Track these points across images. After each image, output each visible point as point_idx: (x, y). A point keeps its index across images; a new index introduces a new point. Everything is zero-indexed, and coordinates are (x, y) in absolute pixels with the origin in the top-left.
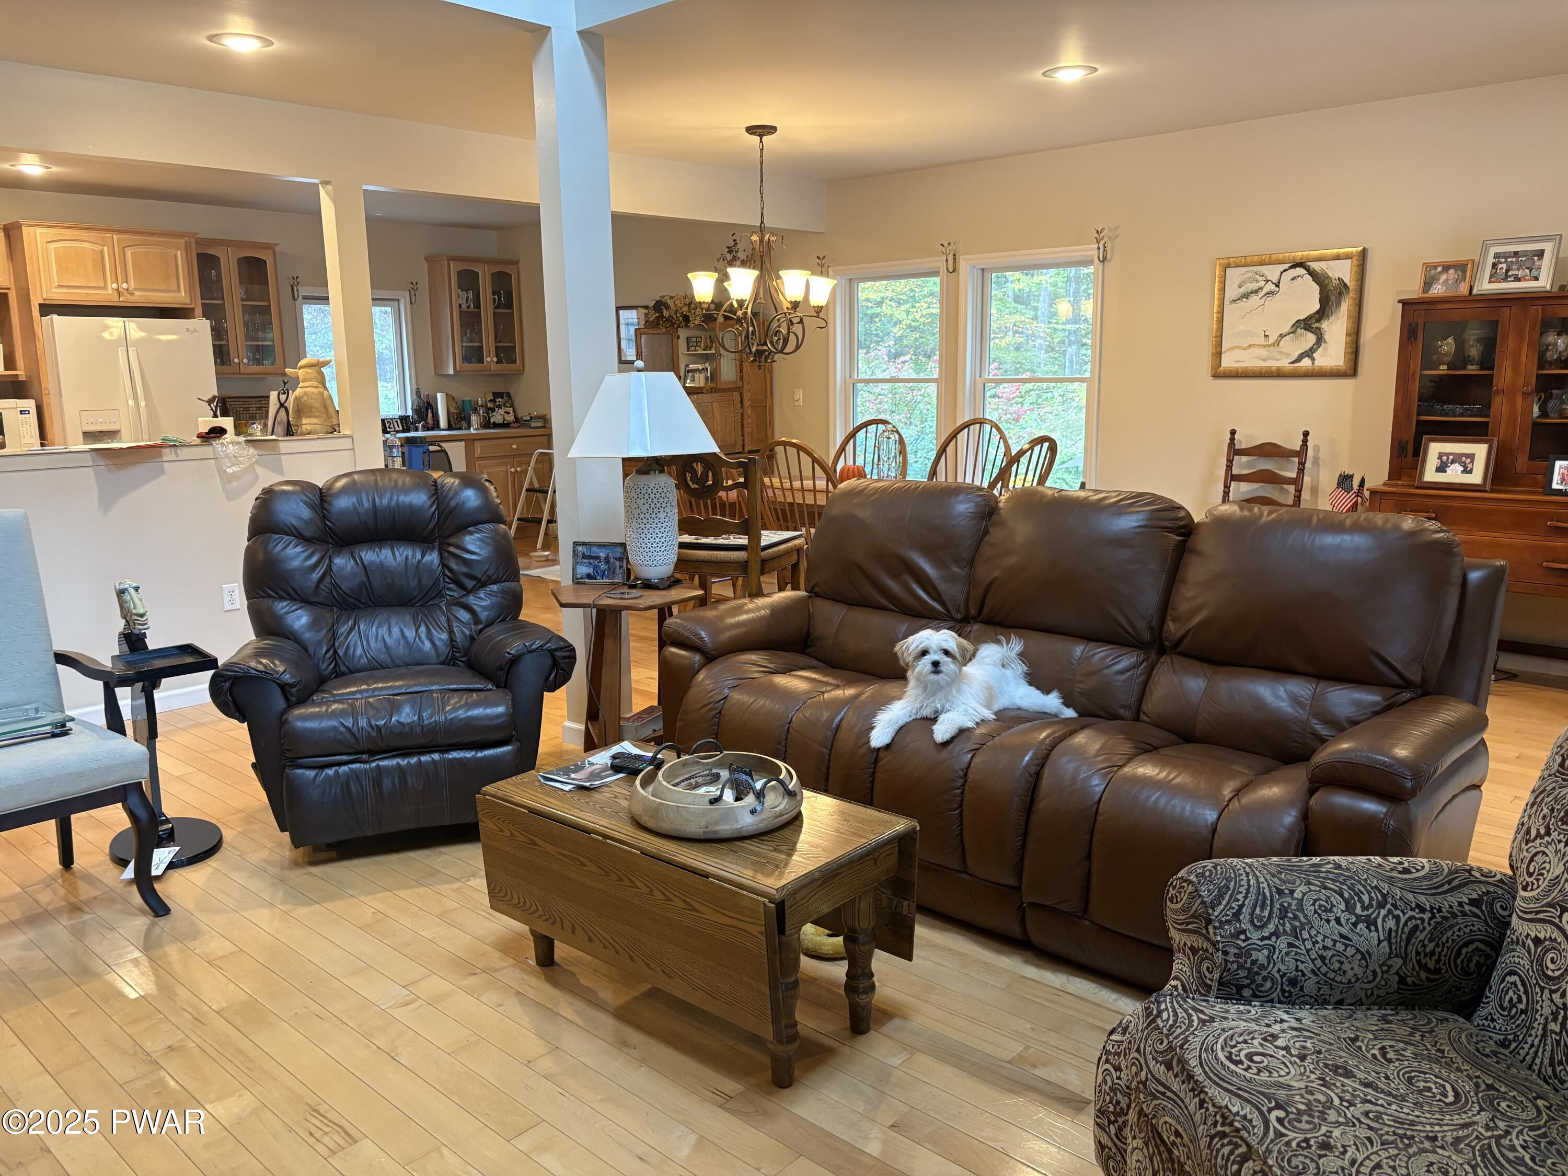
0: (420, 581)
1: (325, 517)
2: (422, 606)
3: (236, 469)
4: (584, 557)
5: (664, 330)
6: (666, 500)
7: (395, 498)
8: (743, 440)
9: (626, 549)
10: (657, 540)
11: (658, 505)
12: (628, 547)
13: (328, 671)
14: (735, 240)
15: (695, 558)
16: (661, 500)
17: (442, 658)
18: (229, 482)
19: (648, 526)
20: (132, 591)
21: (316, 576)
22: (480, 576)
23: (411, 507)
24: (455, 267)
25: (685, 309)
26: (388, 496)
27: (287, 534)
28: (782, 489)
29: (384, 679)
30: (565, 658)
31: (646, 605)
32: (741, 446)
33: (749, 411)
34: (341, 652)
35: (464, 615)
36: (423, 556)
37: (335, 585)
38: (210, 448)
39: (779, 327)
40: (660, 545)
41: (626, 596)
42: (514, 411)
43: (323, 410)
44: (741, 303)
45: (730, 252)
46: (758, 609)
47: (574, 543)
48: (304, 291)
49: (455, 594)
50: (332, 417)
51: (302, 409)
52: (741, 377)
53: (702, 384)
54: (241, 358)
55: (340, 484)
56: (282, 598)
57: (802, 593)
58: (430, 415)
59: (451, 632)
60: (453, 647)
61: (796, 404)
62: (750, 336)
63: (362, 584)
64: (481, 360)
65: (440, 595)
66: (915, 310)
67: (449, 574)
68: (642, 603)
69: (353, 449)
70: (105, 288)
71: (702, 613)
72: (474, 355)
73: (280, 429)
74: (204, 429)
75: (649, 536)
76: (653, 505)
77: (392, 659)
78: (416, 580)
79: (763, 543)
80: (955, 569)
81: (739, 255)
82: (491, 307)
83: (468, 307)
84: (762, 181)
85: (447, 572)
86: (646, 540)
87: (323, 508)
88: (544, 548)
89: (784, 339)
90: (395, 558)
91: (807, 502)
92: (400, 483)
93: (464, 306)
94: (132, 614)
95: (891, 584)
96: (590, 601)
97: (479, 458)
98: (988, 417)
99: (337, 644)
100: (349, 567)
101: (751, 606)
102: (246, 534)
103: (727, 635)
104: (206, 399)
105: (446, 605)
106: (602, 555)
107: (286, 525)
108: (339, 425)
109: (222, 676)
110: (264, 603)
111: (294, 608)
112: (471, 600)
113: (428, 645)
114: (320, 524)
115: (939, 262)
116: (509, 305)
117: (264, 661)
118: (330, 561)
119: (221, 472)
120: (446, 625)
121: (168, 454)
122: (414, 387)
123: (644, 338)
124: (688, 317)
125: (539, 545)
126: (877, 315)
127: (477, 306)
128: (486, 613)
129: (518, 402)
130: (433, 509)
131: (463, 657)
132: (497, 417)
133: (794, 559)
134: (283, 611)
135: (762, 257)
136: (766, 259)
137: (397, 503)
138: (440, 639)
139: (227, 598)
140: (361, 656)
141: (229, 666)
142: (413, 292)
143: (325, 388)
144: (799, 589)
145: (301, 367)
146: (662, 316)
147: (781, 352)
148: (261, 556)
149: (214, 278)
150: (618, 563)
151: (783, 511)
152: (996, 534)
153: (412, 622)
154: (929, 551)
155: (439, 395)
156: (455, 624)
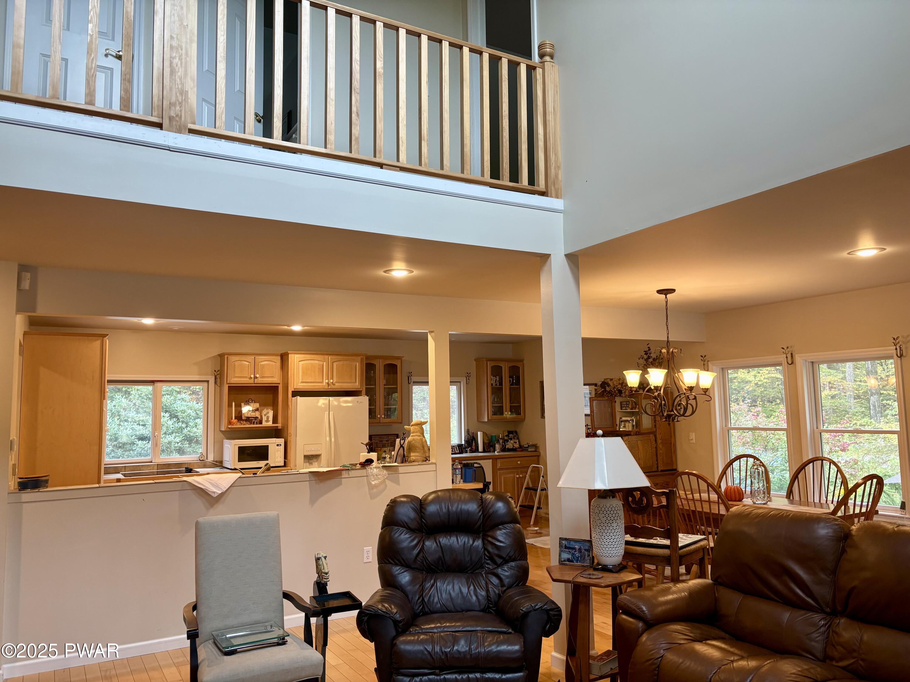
0: (471, 558)
1: (422, 517)
2: (472, 573)
3: (376, 482)
4: (566, 547)
5: (607, 398)
6: (617, 515)
7: (460, 507)
8: (657, 464)
9: (592, 544)
10: (612, 540)
11: (612, 518)
12: (593, 544)
13: (419, 610)
14: (649, 347)
15: (635, 552)
16: (614, 515)
17: (482, 607)
18: (372, 489)
19: (606, 531)
20: (323, 559)
21: (416, 552)
22: (505, 556)
23: (468, 512)
24: (490, 364)
25: (620, 386)
26: (456, 505)
27: (402, 527)
28: (687, 499)
29: (450, 621)
30: (554, 615)
31: (606, 584)
32: (656, 466)
33: (661, 446)
34: (426, 600)
35: (495, 580)
36: (473, 543)
37: (425, 558)
38: (365, 471)
39: (681, 401)
40: (614, 543)
41: (591, 576)
42: (519, 442)
43: (422, 448)
44: (657, 388)
45: (646, 354)
46: (680, 591)
47: (560, 538)
48: (414, 379)
49: (491, 567)
50: (426, 452)
51: (411, 448)
52: (655, 426)
53: (630, 429)
54: (381, 415)
55: (431, 497)
56: (397, 565)
57: (709, 581)
58: (474, 444)
59: (487, 591)
60: (489, 600)
61: (691, 442)
62: (663, 407)
63: (440, 558)
64: (502, 413)
65: (482, 567)
66: (760, 375)
67: (487, 554)
68: (603, 582)
69: (436, 470)
70: (322, 382)
71: (642, 593)
72: (498, 411)
73: (399, 459)
74: (363, 460)
75: (606, 537)
76: (609, 518)
77: (454, 606)
78: (469, 557)
79: (680, 545)
80: (823, 576)
81: (652, 355)
82: (508, 384)
83: (496, 385)
84: (667, 319)
85: (486, 553)
86: (605, 540)
87: (421, 511)
88: (535, 524)
89: (684, 408)
90: (458, 543)
91: (704, 510)
92: (463, 498)
93: (494, 385)
94: (322, 572)
95: (774, 582)
96: (571, 579)
97: (500, 469)
98: (825, 455)
99: (424, 594)
100: (433, 547)
101: (674, 589)
102: (380, 525)
103: (660, 609)
104: (365, 443)
105: (485, 573)
106: (577, 547)
107: (401, 521)
108: (429, 457)
109: (364, 613)
110: (388, 566)
111: (403, 571)
112: (499, 571)
113: (474, 598)
114: (419, 521)
115: (782, 358)
116: (518, 383)
117: (386, 605)
118: (424, 543)
119: (369, 484)
120: (485, 586)
121: (345, 474)
122: (466, 428)
123: (595, 402)
124: (621, 391)
125: (532, 523)
126: (735, 378)
127: (501, 384)
128: (507, 580)
129: (522, 436)
130: (480, 514)
131: (493, 607)
132: (510, 445)
133: (700, 555)
134: (397, 572)
135: (668, 361)
136: (671, 361)
137: (461, 509)
138: (481, 595)
139: (365, 555)
140: (437, 603)
141: (368, 606)
142: (468, 378)
143: (424, 436)
144: (705, 578)
145: (412, 425)
146: (606, 391)
147: (683, 415)
148: (387, 539)
149: (372, 375)
150: (586, 553)
151: (689, 515)
152: (852, 554)
153: (466, 583)
154: (802, 561)
155: (479, 433)
156: (490, 586)
